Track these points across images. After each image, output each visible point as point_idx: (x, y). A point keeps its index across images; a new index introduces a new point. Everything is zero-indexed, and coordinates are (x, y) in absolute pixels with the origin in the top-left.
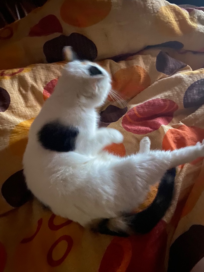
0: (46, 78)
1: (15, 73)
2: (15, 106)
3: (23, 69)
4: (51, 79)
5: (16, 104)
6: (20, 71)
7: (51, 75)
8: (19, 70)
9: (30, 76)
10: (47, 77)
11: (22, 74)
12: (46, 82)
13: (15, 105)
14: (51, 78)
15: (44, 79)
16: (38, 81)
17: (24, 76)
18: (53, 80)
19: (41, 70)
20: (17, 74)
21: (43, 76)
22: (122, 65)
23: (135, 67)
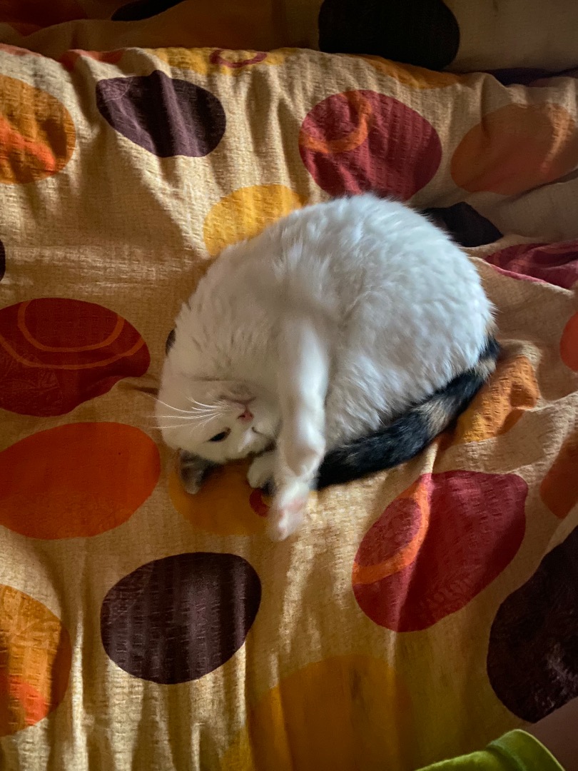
0: (317, 89)
1: (247, 62)
2: (234, 144)
3: (265, 56)
4: (328, 93)
5: (237, 140)
6: (257, 60)
7: (331, 82)
8: (255, 54)
9: (279, 77)
10: (321, 86)
11: (261, 67)
12: (314, 99)
13: (235, 141)
14: (328, 90)
15: (312, 90)
16: (296, 91)
17: (266, 73)
18: (333, 96)
19: (308, 65)
20: (250, 66)
21: (311, 81)
22: (518, 95)
23: (551, 106)
